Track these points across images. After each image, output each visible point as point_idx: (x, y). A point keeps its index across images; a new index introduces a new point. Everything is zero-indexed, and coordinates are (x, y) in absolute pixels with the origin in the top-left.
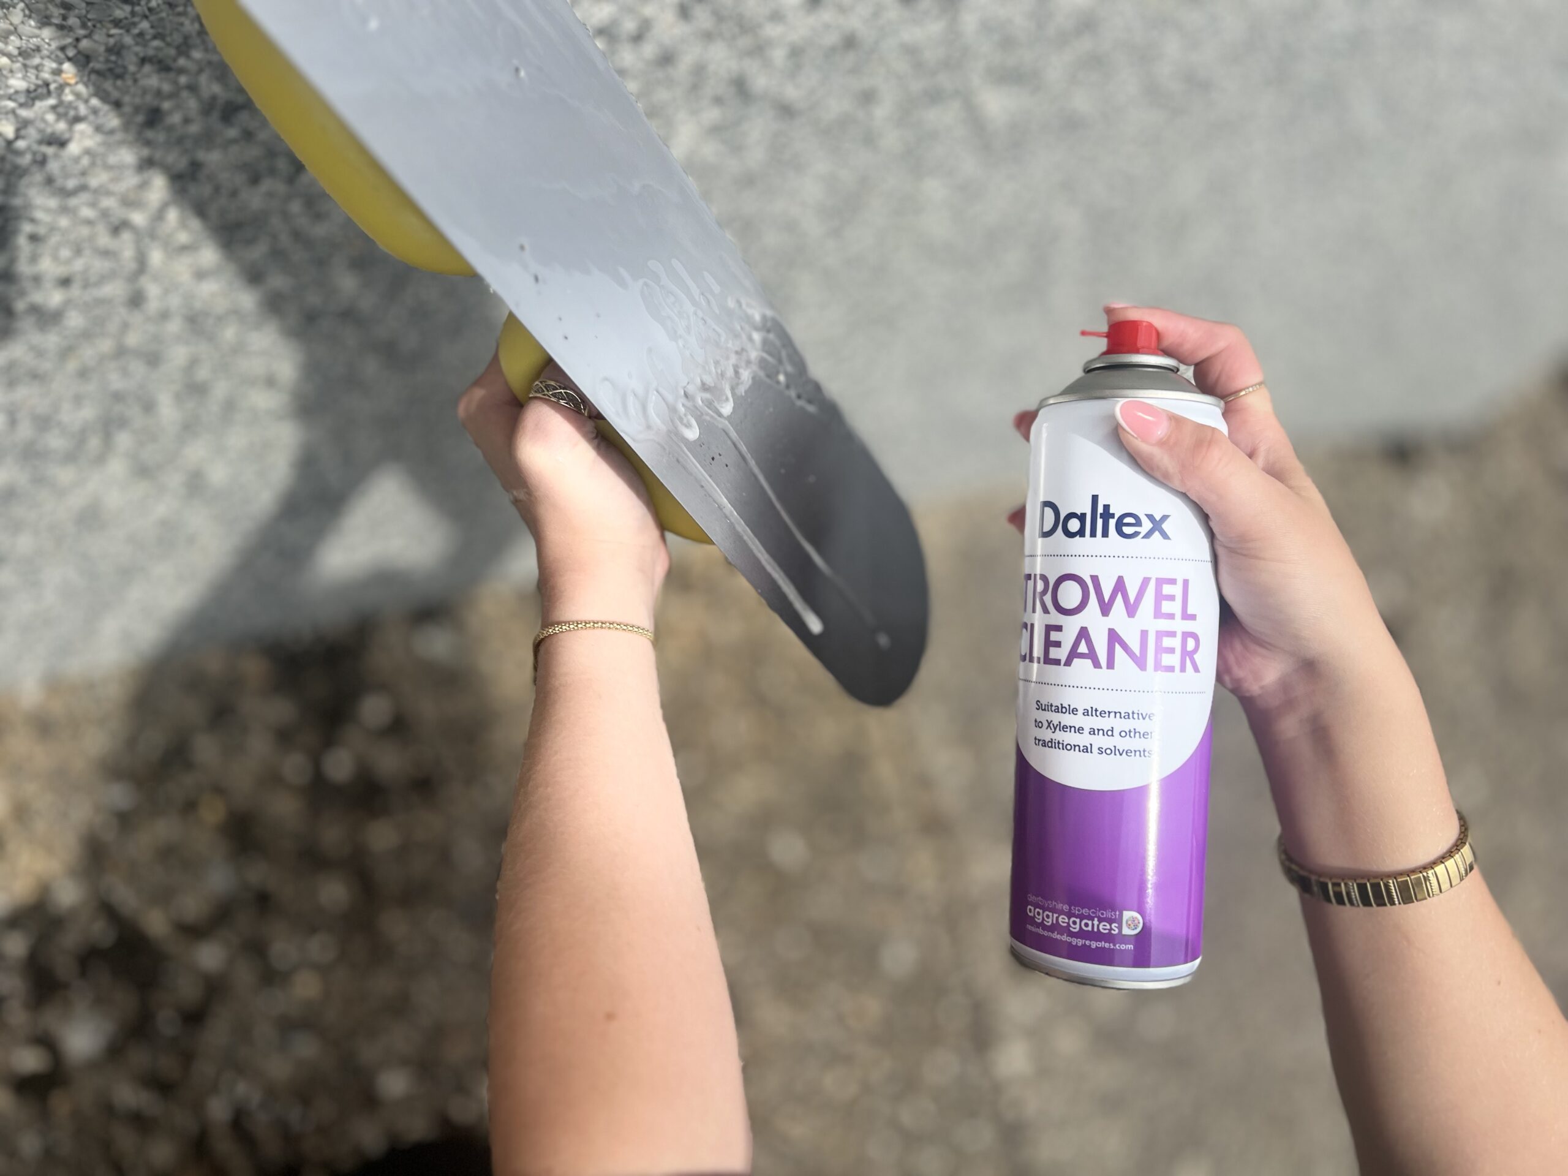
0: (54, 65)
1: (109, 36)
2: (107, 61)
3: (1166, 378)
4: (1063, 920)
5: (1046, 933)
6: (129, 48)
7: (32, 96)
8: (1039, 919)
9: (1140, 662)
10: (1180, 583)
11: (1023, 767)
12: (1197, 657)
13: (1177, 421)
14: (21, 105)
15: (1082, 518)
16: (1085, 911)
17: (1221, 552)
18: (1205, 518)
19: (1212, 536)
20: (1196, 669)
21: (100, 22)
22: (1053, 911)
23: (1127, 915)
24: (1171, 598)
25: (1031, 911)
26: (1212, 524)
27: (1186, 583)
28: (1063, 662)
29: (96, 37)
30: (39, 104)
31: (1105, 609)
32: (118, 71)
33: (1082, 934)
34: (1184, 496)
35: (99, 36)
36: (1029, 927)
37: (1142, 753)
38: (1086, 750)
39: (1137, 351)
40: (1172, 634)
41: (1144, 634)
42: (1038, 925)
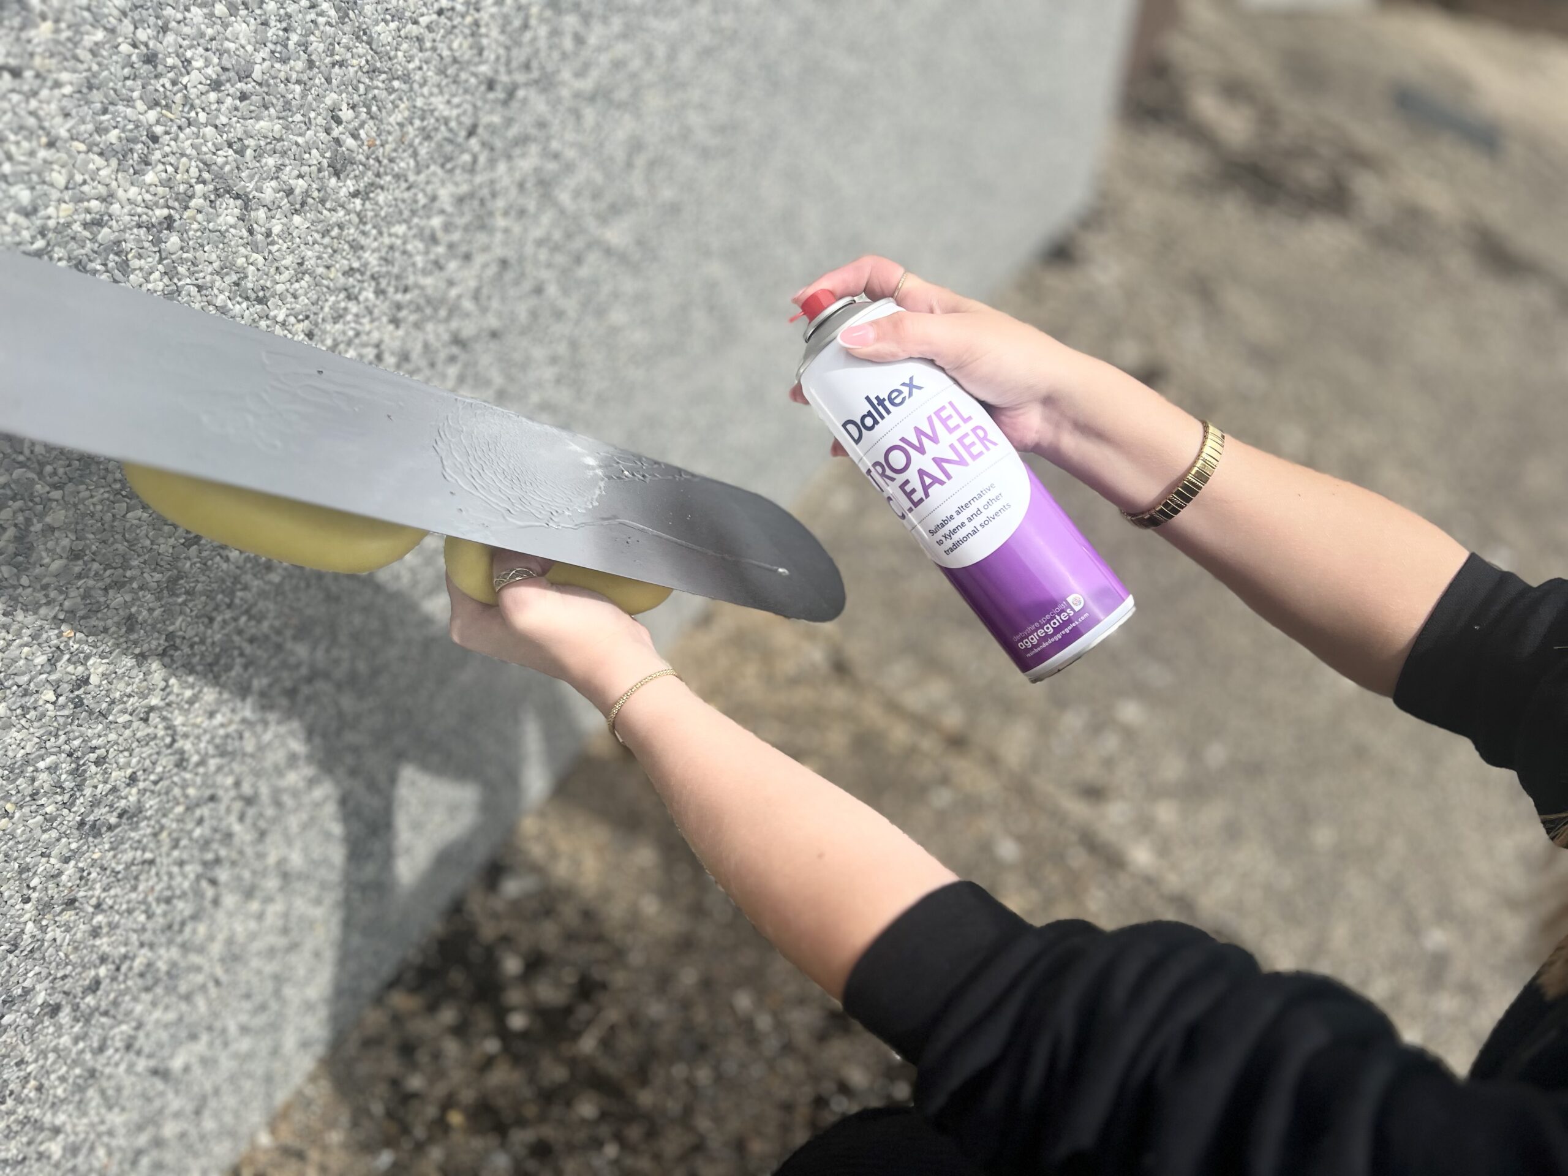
0: (56, 631)
1: (78, 588)
2: (86, 605)
3: (851, 309)
4: (1041, 633)
5: (1039, 649)
6: (93, 588)
7: (52, 662)
8: (1029, 645)
9: (962, 462)
10: (948, 406)
11: (952, 574)
12: (989, 437)
13: (875, 323)
14: (49, 673)
15: (869, 414)
16: (1048, 617)
17: (954, 374)
18: (932, 362)
19: (942, 369)
20: (995, 444)
21: (69, 583)
22: (1032, 633)
23: (1070, 599)
24: (950, 417)
25: (1022, 645)
26: (938, 363)
27: (951, 403)
28: (924, 498)
29: (72, 594)
30: (59, 664)
31: (921, 450)
32: (94, 608)
33: (1057, 630)
34: (911, 359)
35: (73, 593)
36: (1029, 655)
37: (1004, 508)
38: (975, 532)
39: (824, 308)
40: (966, 435)
41: (952, 446)
42: (1031, 649)
